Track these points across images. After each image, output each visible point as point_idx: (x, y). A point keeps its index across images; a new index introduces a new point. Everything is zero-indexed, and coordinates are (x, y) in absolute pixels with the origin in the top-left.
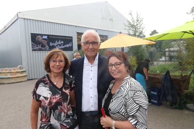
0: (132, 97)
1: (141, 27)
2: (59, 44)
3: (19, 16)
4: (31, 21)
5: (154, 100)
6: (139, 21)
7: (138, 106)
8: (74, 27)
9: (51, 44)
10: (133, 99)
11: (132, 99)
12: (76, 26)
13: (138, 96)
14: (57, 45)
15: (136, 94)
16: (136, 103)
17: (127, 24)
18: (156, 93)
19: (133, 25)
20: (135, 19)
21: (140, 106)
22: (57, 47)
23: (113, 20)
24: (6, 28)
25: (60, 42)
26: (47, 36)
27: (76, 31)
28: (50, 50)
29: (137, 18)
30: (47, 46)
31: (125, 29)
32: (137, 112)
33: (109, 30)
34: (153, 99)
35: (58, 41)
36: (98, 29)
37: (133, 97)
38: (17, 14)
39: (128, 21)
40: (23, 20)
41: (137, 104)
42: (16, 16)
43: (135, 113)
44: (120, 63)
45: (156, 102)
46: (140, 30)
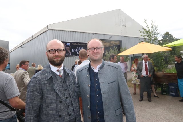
1: (156, 33)
3: (49, 28)
5: (173, 92)
6: (154, 28)
9: (73, 50)
14: (78, 51)
17: (142, 31)
18: (174, 87)
19: (148, 31)
20: (150, 26)
22: (78, 53)
24: (33, 38)
25: (81, 48)
27: (94, 37)
28: (72, 55)
29: (152, 25)
30: (70, 52)
31: (141, 36)
33: (123, 35)
34: (171, 92)
35: (79, 48)
36: (113, 35)
39: (143, 28)
40: (52, 30)
45: (174, 94)
46: (155, 35)
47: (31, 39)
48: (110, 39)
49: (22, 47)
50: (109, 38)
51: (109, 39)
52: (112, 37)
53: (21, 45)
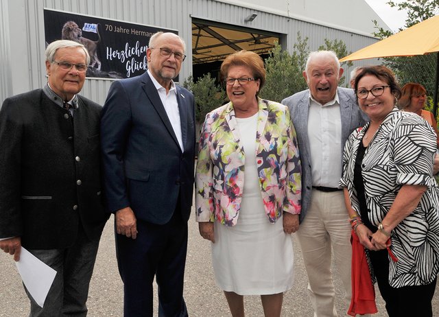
0: (407, 136)
2: (135, 56)
7: (419, 148)
9: (111, 54)
10: (410, 138)
11: (407, 138)
13: (418, 133)
14: (130, 59)
15: (414, 130)
16: (415, 144)
21: (423, 148)
22: (130, 65)
25: (139, 49)
26: (96, 26)
27: (190, 12)
28: (104, 73)
30: (96, 60)
32: (418, 158)
33: (291, 15)
35: (132, 45)
37: (409, 135)
41: (418, 145)
43: (416, 160)
44: (383, 87)
48: (249, 25)
51: (243, 24)
52: (256, 16)
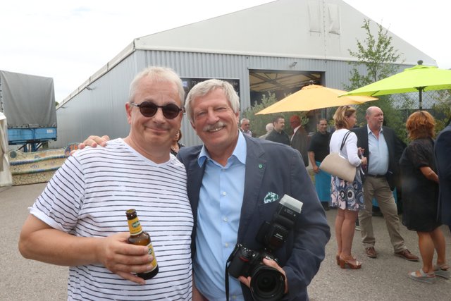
3: (137, 47)
4: (153, 53)
8: (244, 57)
12: (247, 56)
23: (341, 32)
24: (110, 67)
26: (186, 82)
27: (248, 66)
29: (380, 36)
33: (328, 58)
36: (300, 59)
38: (134, 44)
39: (359, 44)
40: (144, 52)
42: (130, 45)
47: (106, 71)
48: (293, 69)
49: (89, 89)
50: (291, 67)
51: (289, 69)
52: (296, 63)
53: (88, 83)
